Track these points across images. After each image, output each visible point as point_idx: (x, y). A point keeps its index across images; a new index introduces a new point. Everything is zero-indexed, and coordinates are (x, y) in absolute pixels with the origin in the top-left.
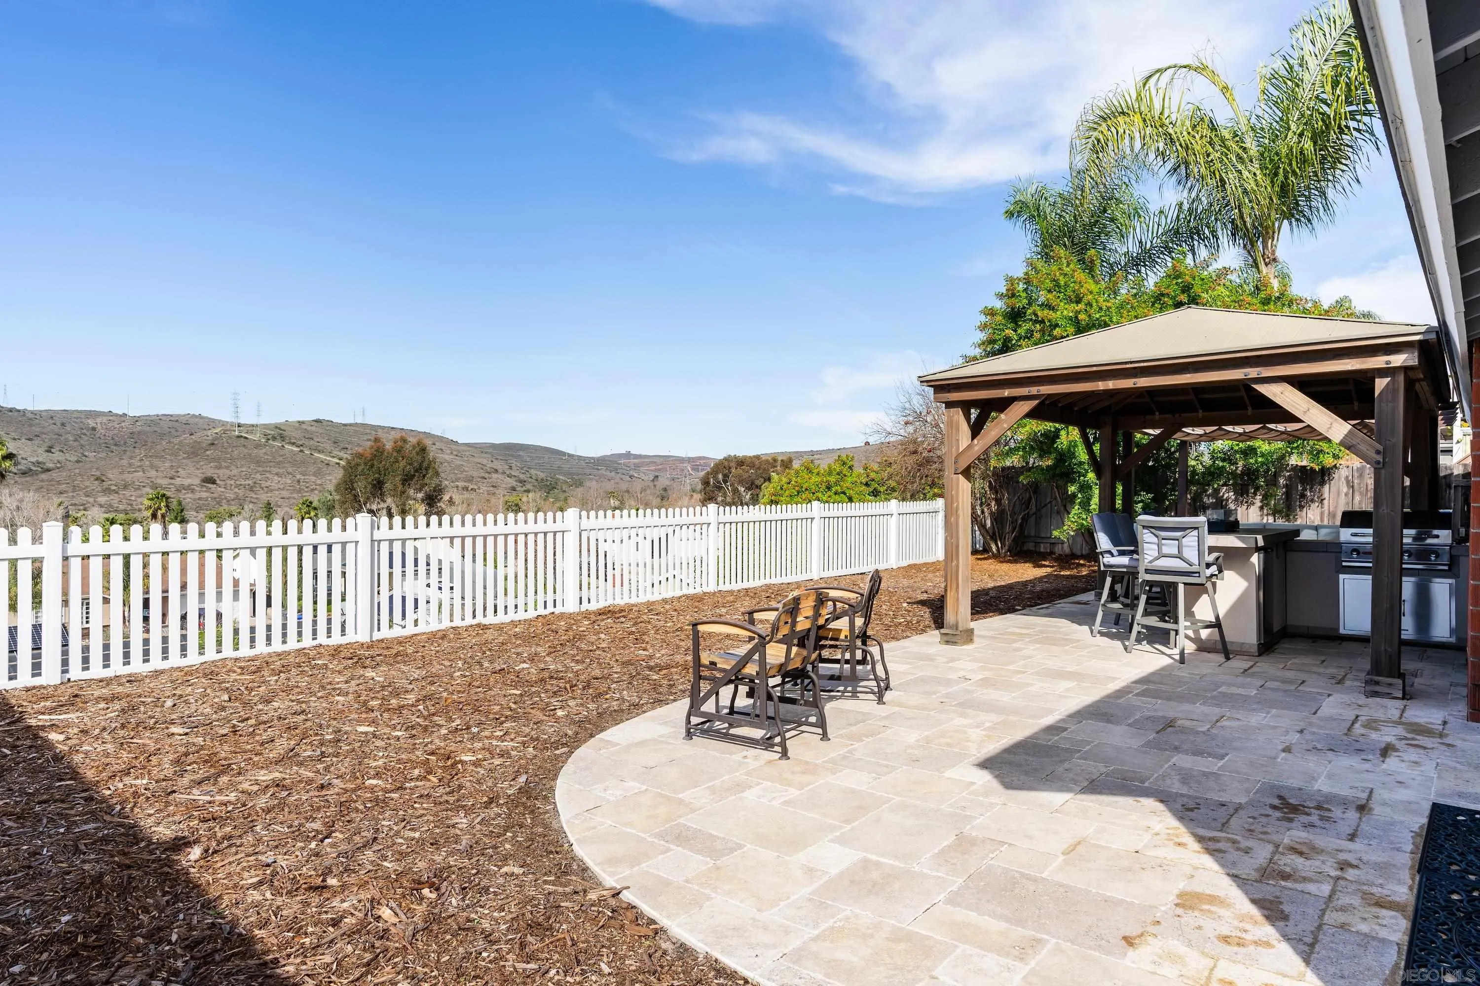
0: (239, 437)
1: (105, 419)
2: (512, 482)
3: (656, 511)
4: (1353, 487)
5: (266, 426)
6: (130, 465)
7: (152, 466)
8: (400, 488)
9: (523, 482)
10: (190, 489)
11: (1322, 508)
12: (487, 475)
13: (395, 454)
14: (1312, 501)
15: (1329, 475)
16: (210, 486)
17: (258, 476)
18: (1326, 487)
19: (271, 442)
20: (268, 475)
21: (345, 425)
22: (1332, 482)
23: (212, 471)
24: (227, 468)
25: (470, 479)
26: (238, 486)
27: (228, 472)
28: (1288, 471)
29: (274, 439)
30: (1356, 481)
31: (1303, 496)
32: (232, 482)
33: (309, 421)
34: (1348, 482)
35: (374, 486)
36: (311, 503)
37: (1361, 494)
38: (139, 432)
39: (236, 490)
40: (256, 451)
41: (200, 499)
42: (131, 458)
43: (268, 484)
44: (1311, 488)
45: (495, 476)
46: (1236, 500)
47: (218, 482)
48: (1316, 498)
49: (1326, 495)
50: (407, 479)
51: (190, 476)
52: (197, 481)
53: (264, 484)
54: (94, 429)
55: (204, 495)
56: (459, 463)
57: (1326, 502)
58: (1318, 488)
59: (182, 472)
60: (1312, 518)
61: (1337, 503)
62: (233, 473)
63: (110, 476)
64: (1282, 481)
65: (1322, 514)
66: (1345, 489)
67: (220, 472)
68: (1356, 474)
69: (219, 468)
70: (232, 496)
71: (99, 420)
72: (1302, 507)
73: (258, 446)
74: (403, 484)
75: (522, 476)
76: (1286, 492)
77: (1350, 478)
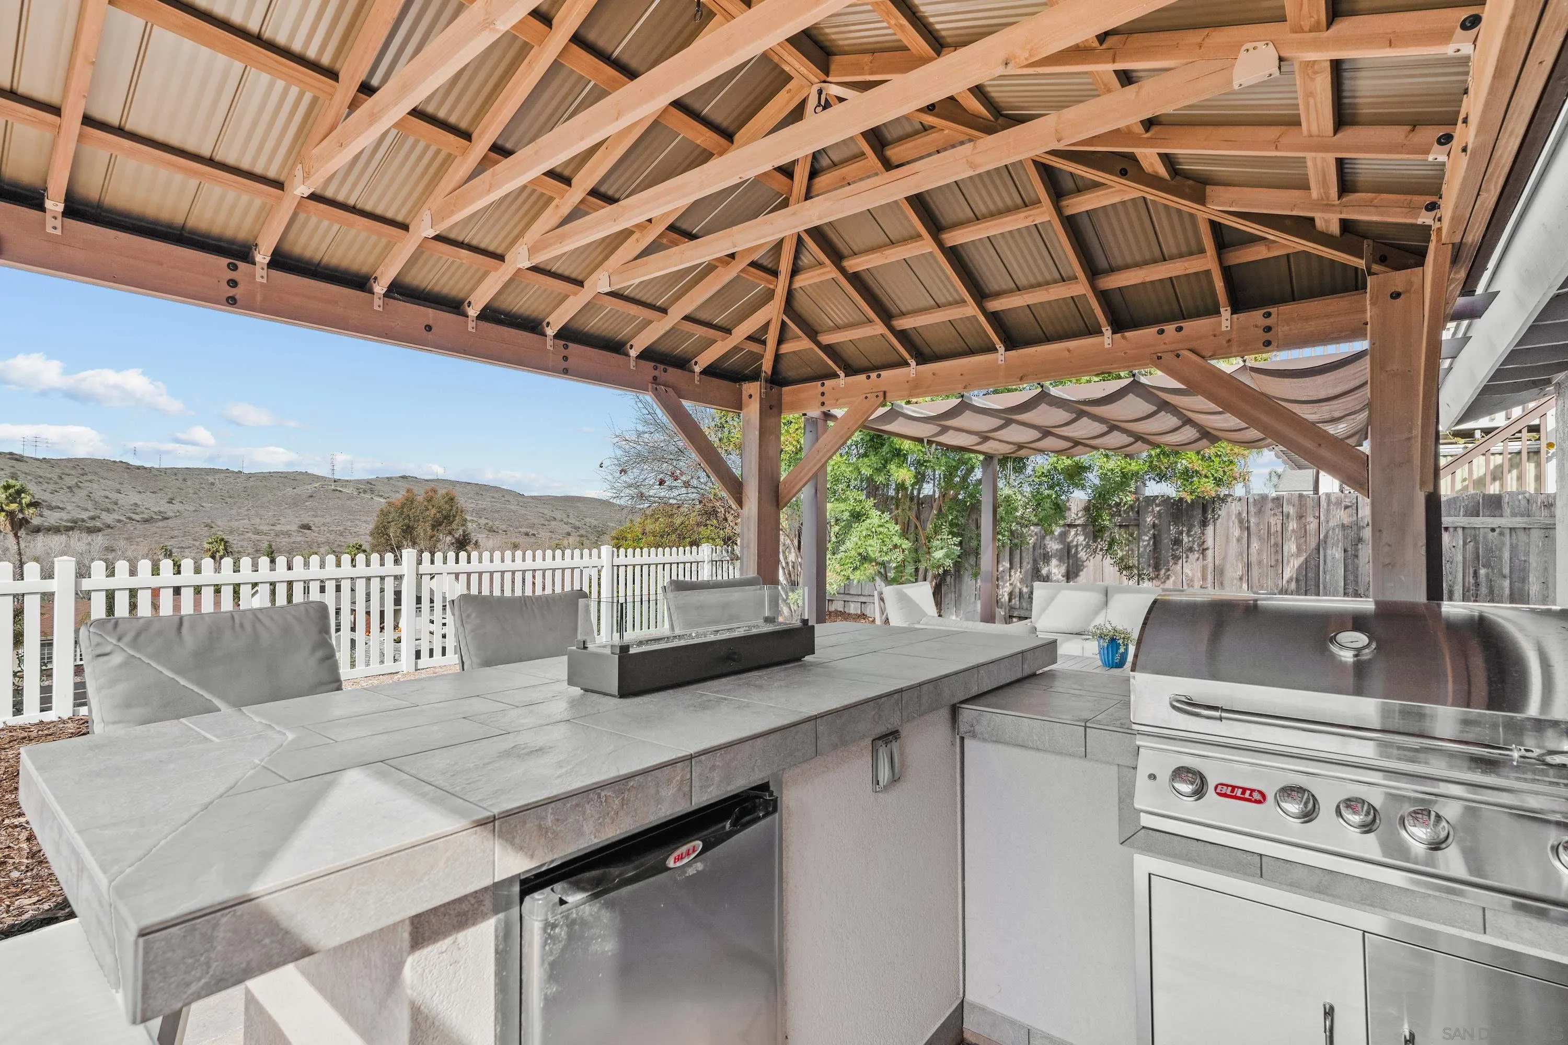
0: (334, 490)
1: (222, 476)
2: (568, 528)
3: (667, 549)
4: (1248, 528)
5: (359, 481)
6: (238, 514)
7: (257, 515)
8: (429, 532)
9: (577, 528)
10: (288, 534)
11: (1204, 559)
12: (546, 523)
13: (426, 503)
14: (1191, 550)
15: (1213, 511)
16: (306, 531)
17: (349, 523)
18: (1210, 530)
19: (362, 495)
20: (357, 522)
21: (427, 481)
22: (1218, 522)
23: (310, 519)
24: (322, 516)
25: (532, 526)
26: (330, 532)
27: (322, 520)
28: (1157, 505)
29: (365, 492)
30: (1253, 520)
31: (1177, 542)
32: (326, 528)
33: (396, 478)
34: (1241, 522)
35: (403, 531)
36: (361, 546)
37: (1260, 538)
38: (252, 487)
39: (328, 535)
40: (349, 502)
41: (294, 542)
42: (240, 508)
43: (355, 530)
44: (1189, 531)
45: (553, 523)
46: (1088, 546)
47: (313, 528)
48: (1195, 546)
49: (1209, 543)
50: (436, 525)
51: (290, 523)
52: (294, 528)
53: (353, 530)
54: (213, 484)
55: (299, 539)
56: (523, 512)
57: (1209, 553)
58: (1197, 530)
59: (283, 520)
60: (1190, 574)
61: (1226, 554)
62: (327, 520)
63: (219, 523)
64: (1149, 519)
65: (1204, 569)
66: (1237, 532)
67: (316, 520)
68: (1252, 510)
69: (316, 517)
70: (323, 540)
71: (217, 476)
72: (1176, 558)
73: (350, 498)
74: (433, 529)
75: (577, 524)
76: (1154, 536)
77: (1245, 515)
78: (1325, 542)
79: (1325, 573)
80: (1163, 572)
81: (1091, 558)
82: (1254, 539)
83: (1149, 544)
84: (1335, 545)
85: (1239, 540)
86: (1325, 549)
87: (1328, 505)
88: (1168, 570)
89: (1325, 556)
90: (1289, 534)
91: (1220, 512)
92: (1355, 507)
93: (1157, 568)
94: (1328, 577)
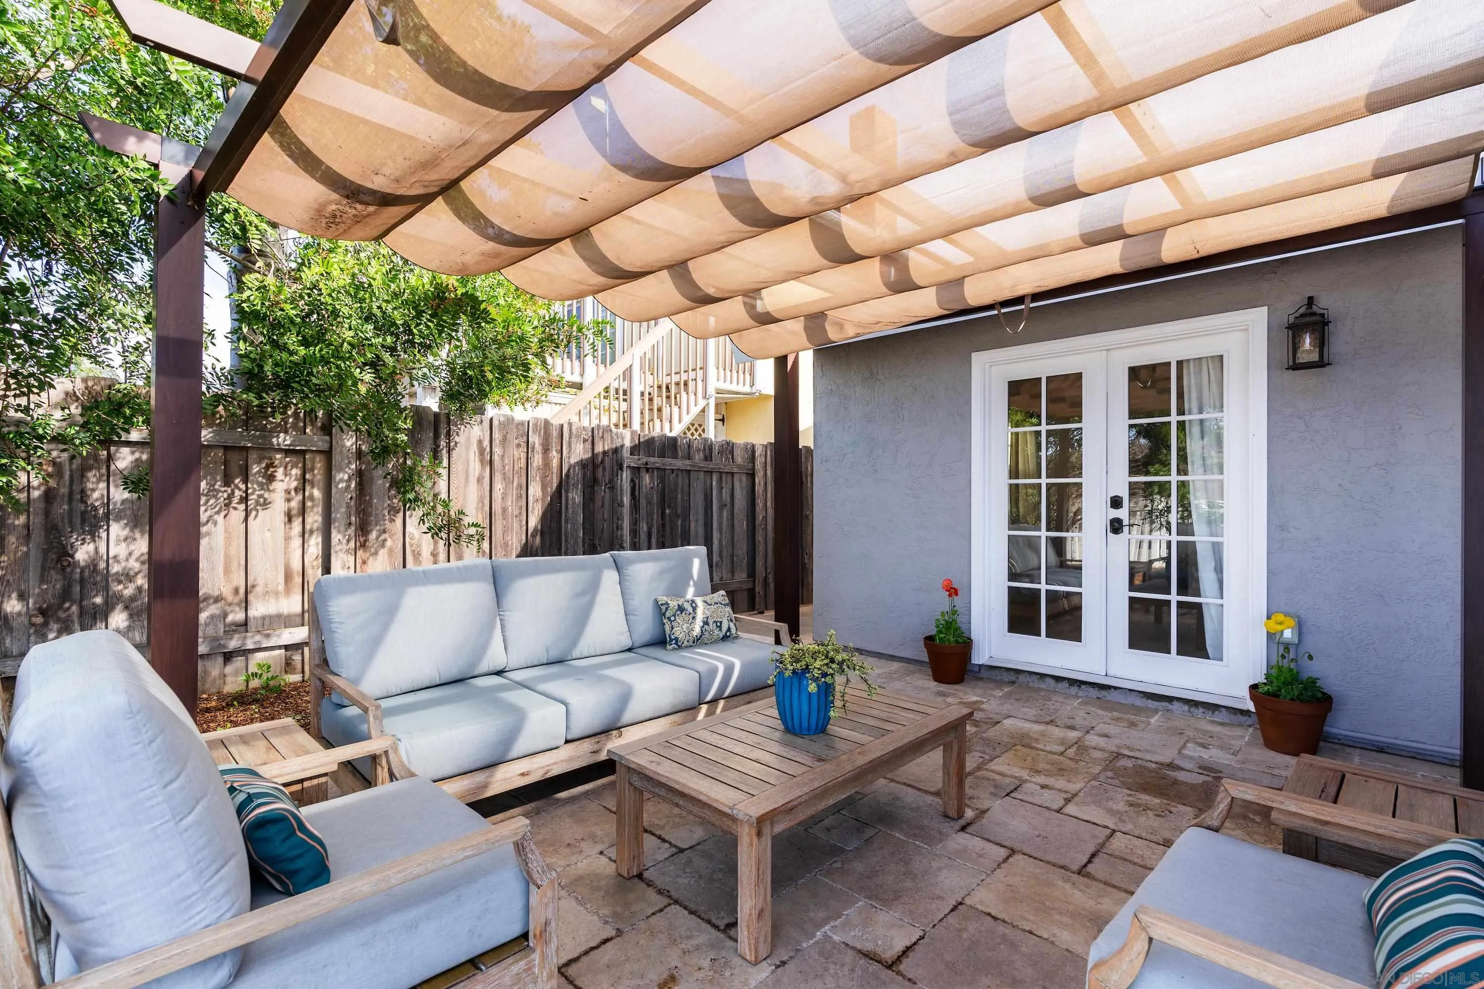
4: (491, 463)
22: (454, 452)
30: (498, 451)
34: (482, 453)
37: (505, 477)
66: (477, 469)
68: (497, 437)
76: (360, 473)
77: (486, 443)
78: (567, 483)
79: (566, 521)
80: (373, 535)
81: (220, 518)
82: (498, 478)
83: (348, 487)
84: (575, 486)
85: (479, 480)
86: (567, 492)
87: (570, 438)
88: (384, 532)
89: (567, 500)
90: (534, 473)
91: (457, 439)
92: (590, 441)
93: (363, 529)
94: (569, 526)
